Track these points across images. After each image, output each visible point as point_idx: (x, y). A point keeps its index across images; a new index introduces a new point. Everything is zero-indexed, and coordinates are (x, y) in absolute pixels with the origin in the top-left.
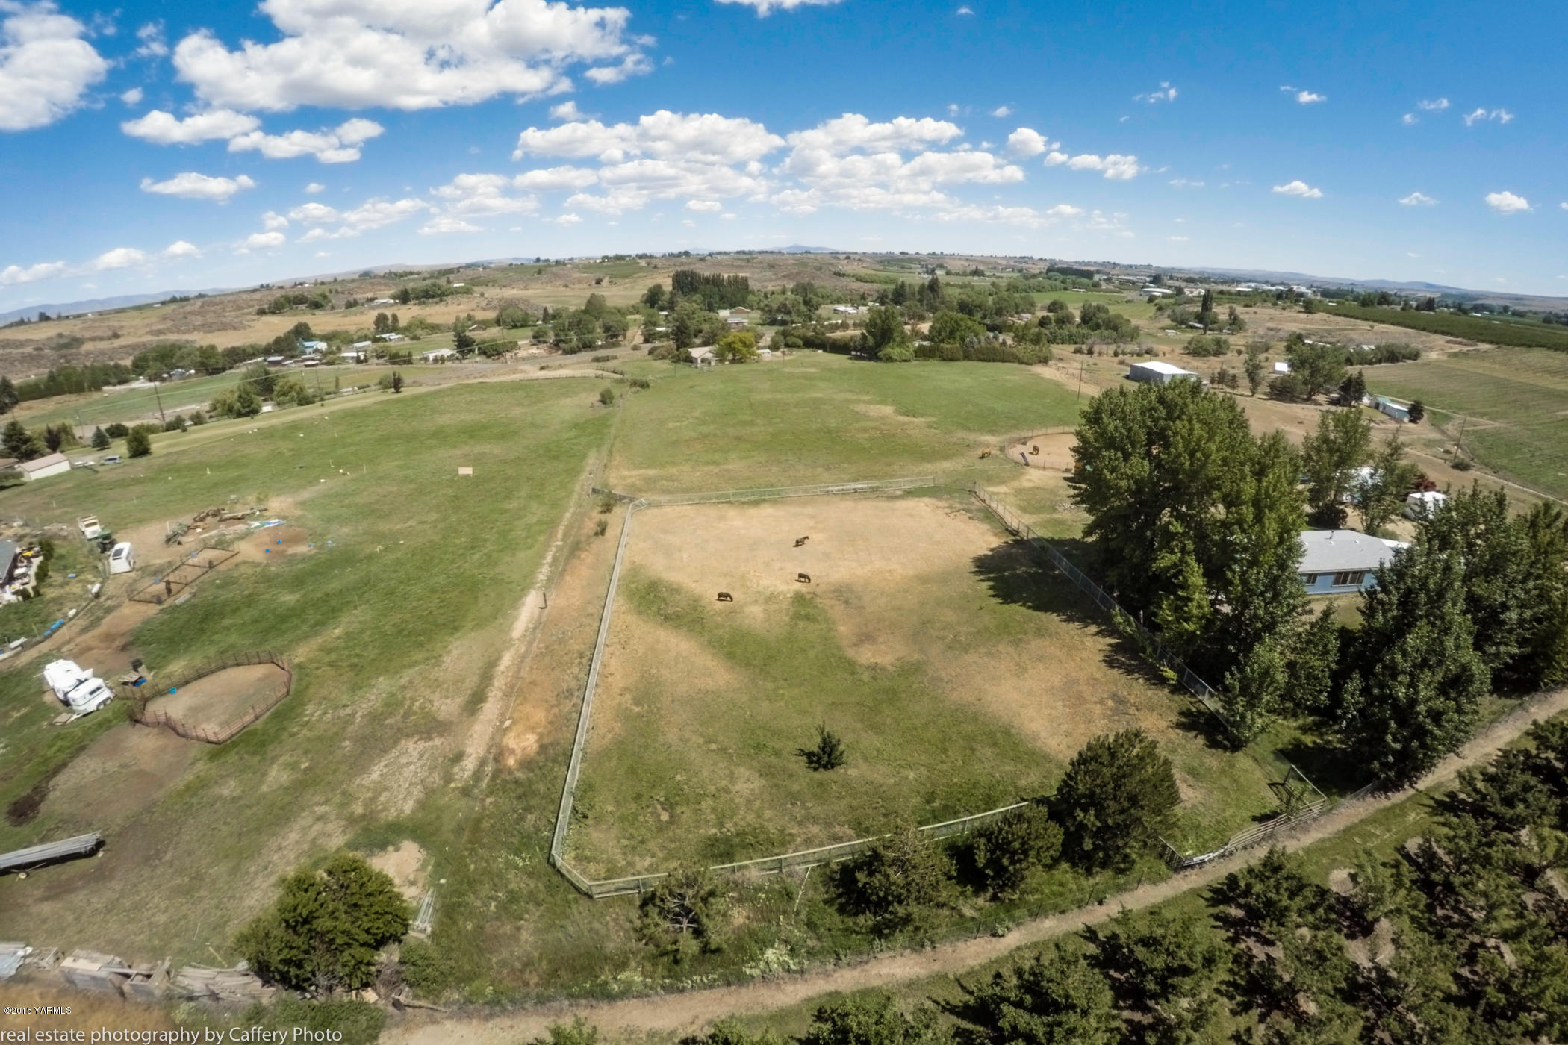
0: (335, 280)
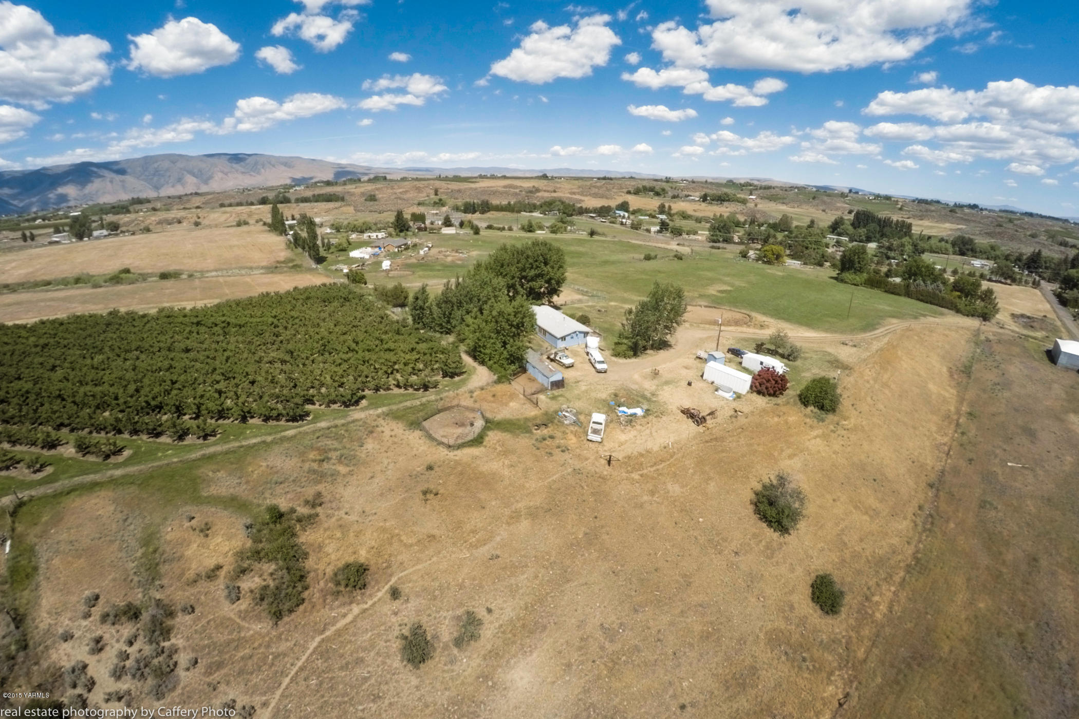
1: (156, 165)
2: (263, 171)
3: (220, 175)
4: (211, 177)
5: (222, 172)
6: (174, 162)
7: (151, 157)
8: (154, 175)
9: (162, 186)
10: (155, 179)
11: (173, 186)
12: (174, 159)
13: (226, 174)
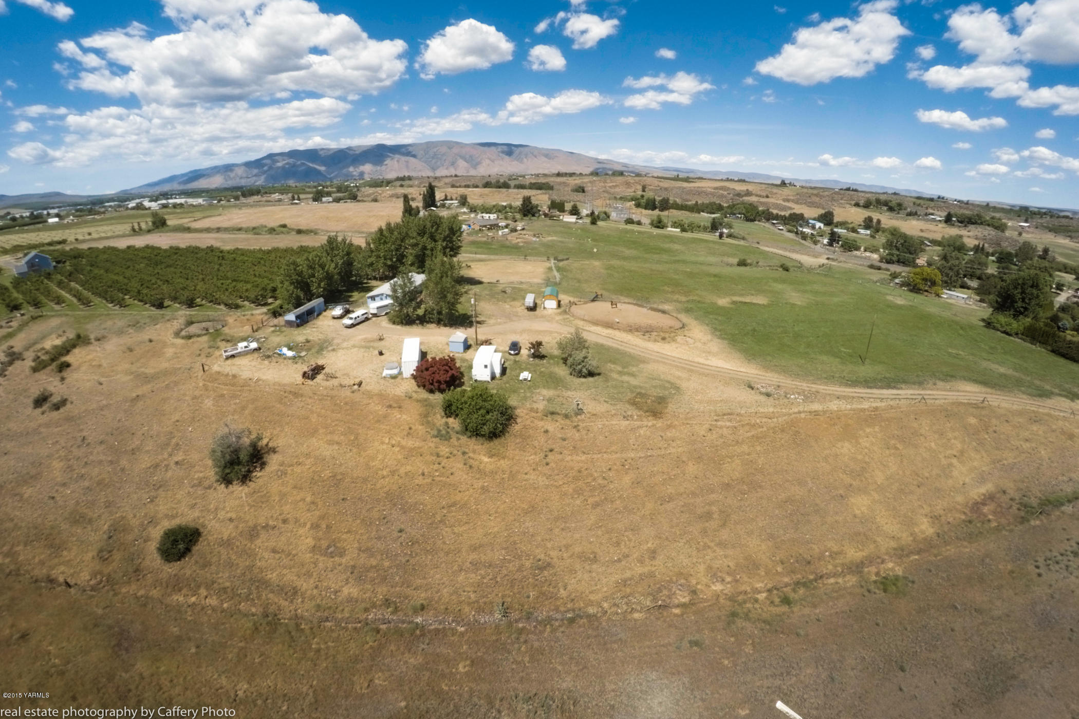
0: (988, 205)
1: (435, 150)
2: (525, 160)
3: (488, 161)
4: (479, 163)
5: (490, 159)
6: (450, 148)
7: (433, 142)
8: (433, 158)
9: (438, 167)
10: (434, 161)
11: (447, 169)
12: (450, 145)
13: (493, 161)
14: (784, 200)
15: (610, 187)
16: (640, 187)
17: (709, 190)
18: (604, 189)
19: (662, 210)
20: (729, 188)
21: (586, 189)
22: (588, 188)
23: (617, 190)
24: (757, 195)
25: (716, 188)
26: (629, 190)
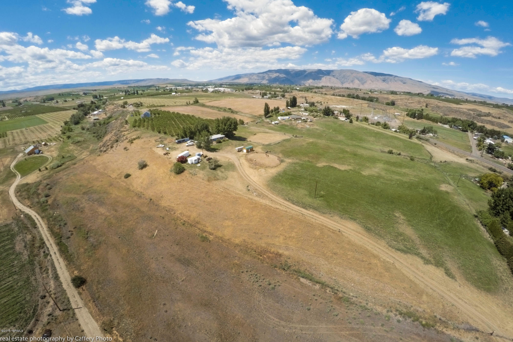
1: (344, 74)
3: (370, 81)
4: (365, 82)
7: (344, 70)
8: (343, 78)
9: (345, 82)
10: (343, 79)
11: (349, 83)
12: (352, 72)
13: (373, 82)
14: (509, 122)
15: (409, 103)
16: (425, 104)
17: (465, 110)
18: (405, 104)
19: (418, 119)
20: (478, 110)
21: (395, 103)
22: (398, 103)
23: (412, 105)
24: (493, 117)
25: (469, 110)
26: (419, 106)
